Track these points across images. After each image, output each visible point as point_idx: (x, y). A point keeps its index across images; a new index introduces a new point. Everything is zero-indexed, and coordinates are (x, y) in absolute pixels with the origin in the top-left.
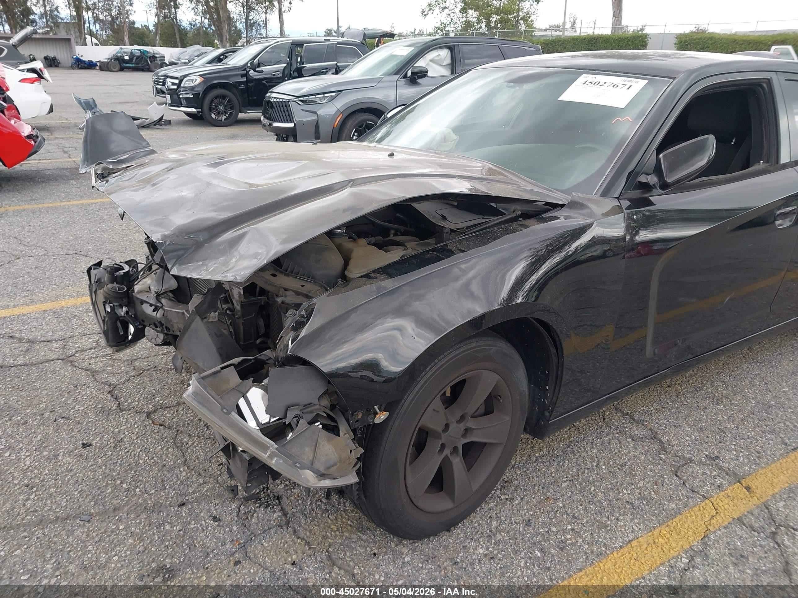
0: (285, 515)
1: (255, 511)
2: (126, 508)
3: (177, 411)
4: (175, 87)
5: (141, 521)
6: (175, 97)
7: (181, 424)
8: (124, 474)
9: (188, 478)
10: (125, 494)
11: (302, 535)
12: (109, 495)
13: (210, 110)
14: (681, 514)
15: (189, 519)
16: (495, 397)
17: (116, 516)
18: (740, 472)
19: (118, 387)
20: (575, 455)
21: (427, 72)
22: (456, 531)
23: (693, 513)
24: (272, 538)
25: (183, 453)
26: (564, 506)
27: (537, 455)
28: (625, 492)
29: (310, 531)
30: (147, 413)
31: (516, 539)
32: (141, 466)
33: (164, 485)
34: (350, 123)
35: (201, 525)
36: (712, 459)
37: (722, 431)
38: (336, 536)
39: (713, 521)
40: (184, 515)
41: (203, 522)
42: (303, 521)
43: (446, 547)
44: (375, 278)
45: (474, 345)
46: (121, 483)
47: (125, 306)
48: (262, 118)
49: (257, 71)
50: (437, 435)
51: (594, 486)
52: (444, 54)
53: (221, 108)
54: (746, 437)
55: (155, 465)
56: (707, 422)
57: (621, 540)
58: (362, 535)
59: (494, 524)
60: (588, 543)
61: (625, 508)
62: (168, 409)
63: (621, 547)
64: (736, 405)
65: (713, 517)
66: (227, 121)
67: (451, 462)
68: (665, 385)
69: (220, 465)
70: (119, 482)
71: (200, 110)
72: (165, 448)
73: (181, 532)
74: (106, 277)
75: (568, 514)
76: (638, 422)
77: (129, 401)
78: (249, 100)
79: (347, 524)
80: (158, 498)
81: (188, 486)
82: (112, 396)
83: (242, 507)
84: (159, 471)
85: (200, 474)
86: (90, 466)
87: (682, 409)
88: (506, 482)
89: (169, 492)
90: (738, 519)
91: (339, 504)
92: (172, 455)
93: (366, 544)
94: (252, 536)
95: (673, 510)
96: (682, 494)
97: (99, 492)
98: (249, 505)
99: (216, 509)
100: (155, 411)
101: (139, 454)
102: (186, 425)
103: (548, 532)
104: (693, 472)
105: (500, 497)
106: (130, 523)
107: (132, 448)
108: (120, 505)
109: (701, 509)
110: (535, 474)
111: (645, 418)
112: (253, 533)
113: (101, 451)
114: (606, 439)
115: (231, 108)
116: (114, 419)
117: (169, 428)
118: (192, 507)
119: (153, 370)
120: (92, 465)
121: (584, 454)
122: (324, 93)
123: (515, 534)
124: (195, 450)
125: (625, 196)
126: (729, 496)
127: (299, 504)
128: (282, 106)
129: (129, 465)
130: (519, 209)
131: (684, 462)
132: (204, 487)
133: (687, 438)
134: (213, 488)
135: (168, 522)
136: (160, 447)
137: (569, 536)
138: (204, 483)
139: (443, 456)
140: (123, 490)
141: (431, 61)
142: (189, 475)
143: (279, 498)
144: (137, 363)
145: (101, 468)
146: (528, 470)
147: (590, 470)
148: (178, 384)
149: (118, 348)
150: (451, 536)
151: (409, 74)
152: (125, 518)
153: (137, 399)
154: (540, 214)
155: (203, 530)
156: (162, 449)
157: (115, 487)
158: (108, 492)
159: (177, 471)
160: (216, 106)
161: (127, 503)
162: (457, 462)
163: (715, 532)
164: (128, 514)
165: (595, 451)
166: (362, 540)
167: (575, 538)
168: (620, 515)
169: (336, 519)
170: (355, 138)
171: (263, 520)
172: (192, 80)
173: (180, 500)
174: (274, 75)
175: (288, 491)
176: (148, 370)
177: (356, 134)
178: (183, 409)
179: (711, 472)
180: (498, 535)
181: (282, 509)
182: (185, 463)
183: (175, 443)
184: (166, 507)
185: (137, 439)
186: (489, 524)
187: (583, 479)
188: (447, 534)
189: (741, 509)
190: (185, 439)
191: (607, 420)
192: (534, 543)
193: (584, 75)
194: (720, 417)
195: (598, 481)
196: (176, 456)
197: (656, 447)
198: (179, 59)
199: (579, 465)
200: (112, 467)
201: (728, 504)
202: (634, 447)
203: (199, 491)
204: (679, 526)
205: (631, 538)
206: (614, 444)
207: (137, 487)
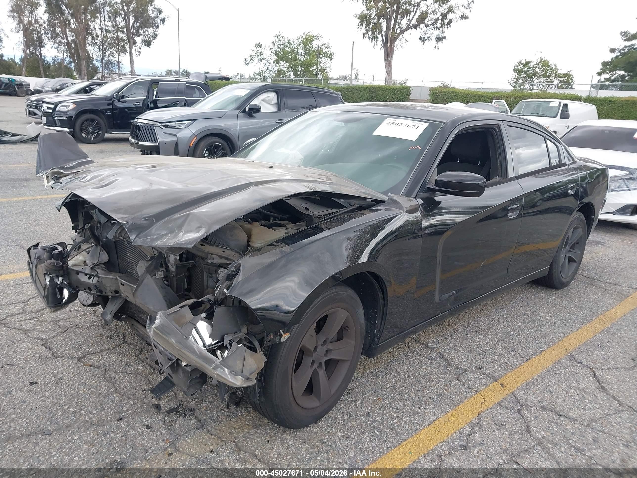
0: (199, 421)
1: (177, 420)
2: (76, 425)
3: (102, 356)
4: (51, 111)
5: (90, 432)
6: (51, 118)
7: (107, 365)
8: (69, 402)
9: (121, 401)
10: (73, 415)
11: (214, 433)
12: (60, 417)
13: (81, 130)
14: (463, 402)
15: (127, 429)
16: (345, 328)
17: (69, 431)
18: (497, 375)
19: (49, 341)
20: (393, 371)
21: (260, 108)
22: (321, 423)
23: (470, 401)
24: (193, 436)
25: (113, 384)
26: (390, 403)
27: (368, 372)
28: (428, 392)
29: (220, 430)
30: (78, 358)
31: (362, 425)
32: (82, 395)
33: (103, 407)
34: (202, 144)
35: (138, 432)
36: (479, 368)
37: (483, 351)
38: (239, 432)
39: (483, 405)
40: (123, 426)
41: (139, 430)
42: (213, 425)
43: (316, 434)
44: (278, 246)
45: (334, 291)
46: (68, 408)
47: (61, 276)
48: (130, 138)
49: (121, 102)
50: (310, 353)
51: (408, 389)
52: (272, 96)
53: (90, 129)
54: (498, 354)
55: (93, 394)
56: (474, 346)
57: (428, 421)
58: (257, 430)
59: (346, 417)
60: (408, 424)
61: (429, 401)
62: (94, 355)
63: (429, 425)
64: (490, 335)
65: (482, 403)
66: (95, 140)
67: (317, 372)
68: (446, 325)
69: (143, 391)
70: (66, 407)
71: (72, 130)
72: (98, 382)
73: (124, 438)
74: (46, 255)
75: (393, 408)
76: (431, 348)
77: (61, 350)
78: (114, 123)
79: (245, 424)
80: (101, 416)
81: (122, 406)
82: (46, 347)
83: (166, 418)
84: (97, 398)
85: (129, 398)
86: (40, 398)
87: (458, 339)
88: (350, 390)
89: (108, 411)
90: (498, 403)
91: (237, 411)
92: (105, 386)
93: (261, 435)
94: (178, 436)
95: (458, 400)
96: (463, 391)
97: (52, 415)
98: (171, 417)
99: (147, 421)
100: (84, 357)
101: (78, 387)
102: (111, 365)
103: (381, 419)
104: (468, 377)
105: (347, 400)
106: (82, 434)
107: (71, 383)
108: (71, 423)
109: (475, 398)
110: (368, 384)
111: (435, 346)
112: (178, 434)
113: (46, 387)
114: (412, 360)
115: (99, 129)
116: (52, 363)
117: (98, 368)
118: (128, 420)
119: (75, 327)
120: (41, 397)
121: (399, 370)
122: (182, 121)
123: (360, 422)
124: (122, 381)
125: (419, 197)
126: (491, 390)
127: (208, 413)
128: (148, 129)
129: (72, 395)
130: (357, 203)
131: (462, 372)
132: (134, 407)
133: (463, 357)
134: (142, 407)
135: (112, 432)
136: (94, 381)
137: (395, 421)
138: (134, 404)
139: (313, 369)
140: (71, 413)
141: (263, 100)
142: (121, 399)
143: (192, 410)
144: (61, 323)
145: (49, 399)
146: (363, 381)
147: (404, 380)
148: (98, 336)
149: (56, 308)
150: (318, 427)
151: (247, 109)
152: (77, 432)
153: (67, 348)
154: (371, 207)
155: (140, 435)
156: (96, 382)
157: (63, 411)
158: (59, 414)
159: (111, 397)
160: (86, 128)
161: (76, 422)
162: (322, 373)
163: (485, 411)
164: (78, 429)
165: (406, 367)
166: (258, 433)
167: (400, 422)
168: (426, 406)
169: (237, 421)
170: (206, 155)
171: (184, 425)
172: (66, 106)
173: (118, 416)
174: (135, 105)
175: (199, 406)
176: (72, 327)
177: (207, 152)
178: (106, 354)
179: (479, 377)
180: (349, 423)
181: (196, 418)
182: (116, 391)
183: (105, 378)
184: (108, 422)
185: (73, 376)
186: (343, 417)
187: (400, 385)
188: (315, 425)
189: (500, 397)
190: (113, 375)
191: (410, 348)
192: (374, 427)
193: (388, 119)
194: (481, 343)
195: (410, 386)
196: (108, 387)
197: (444, 363)
198: (43, 87)
199: (397, 377)
200: (58, 398)
201: (491, 395)
202: (430, 364)
203: (131, 409)
204: (463, 410)
205: (434, 419)
206: (417, 363)
207: (82, 410)
